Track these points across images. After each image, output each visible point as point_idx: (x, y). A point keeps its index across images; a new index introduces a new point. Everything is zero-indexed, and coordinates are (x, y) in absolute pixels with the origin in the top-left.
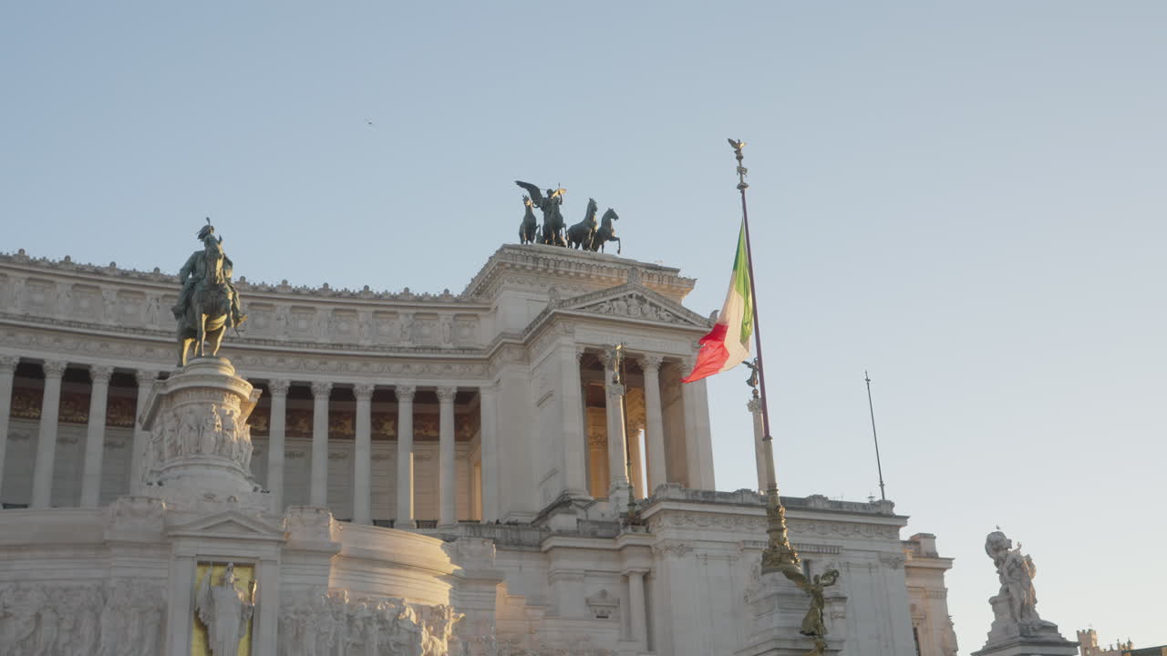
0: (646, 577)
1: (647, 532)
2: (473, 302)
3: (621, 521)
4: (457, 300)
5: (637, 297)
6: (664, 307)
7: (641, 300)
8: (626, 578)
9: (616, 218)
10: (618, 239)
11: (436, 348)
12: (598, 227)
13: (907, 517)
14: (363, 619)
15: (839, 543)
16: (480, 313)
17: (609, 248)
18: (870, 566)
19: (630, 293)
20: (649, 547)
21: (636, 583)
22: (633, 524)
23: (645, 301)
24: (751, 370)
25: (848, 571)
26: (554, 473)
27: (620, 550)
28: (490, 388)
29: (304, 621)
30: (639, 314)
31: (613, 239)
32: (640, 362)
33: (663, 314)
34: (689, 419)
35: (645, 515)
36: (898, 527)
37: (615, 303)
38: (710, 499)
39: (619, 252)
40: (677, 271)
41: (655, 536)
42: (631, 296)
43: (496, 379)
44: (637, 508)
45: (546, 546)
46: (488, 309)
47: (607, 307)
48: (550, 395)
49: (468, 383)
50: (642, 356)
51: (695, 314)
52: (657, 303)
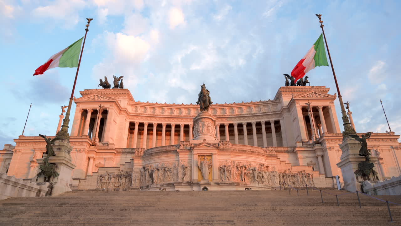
0: (322, 157)
1: (321, 145)
2: (276, 101)
3: (314, 143)
4: (272, 101)
5: (314, 93)
6: (321, 94)
7: (315, 93)
8: (317, 157)
9: (308, 78)
10: (309, 82)
11: (268, 112)
12: (304, 81)
13: (400, 136)
14: (240, 167)
15: (378, 144)
16: (278, 103)
17: (307, 85)
18: (389, 150)
19: (312, 92)
20: (322, 149)
21: (320, 159)
22: (317, 143)
23: (316, 93)
24: (346, 105)
25: (382, 151)
26: (299, 136)
27: (314, 150)
28: (282, 119)
29: (225, 168)
30: (315, 97)
31: (308, 83)
32: (317, 108)
33: (322, 96)
34: (332, 120)
35: (320, 141)
36: (397, 139)
37: (309, 95)
38: (338, 135)
39: (310, 85)
40: (325, 87)
41: (323, 146)
42: (313, 93)
43: (283, 117)
44: (318, 140)
45: (295, 151)
46: (279, 102)
47: (307, 96)
48: (296, 118)
49: (277, 119)
50: (318, 107)
51: (330, 95)
52: (319, 93)
